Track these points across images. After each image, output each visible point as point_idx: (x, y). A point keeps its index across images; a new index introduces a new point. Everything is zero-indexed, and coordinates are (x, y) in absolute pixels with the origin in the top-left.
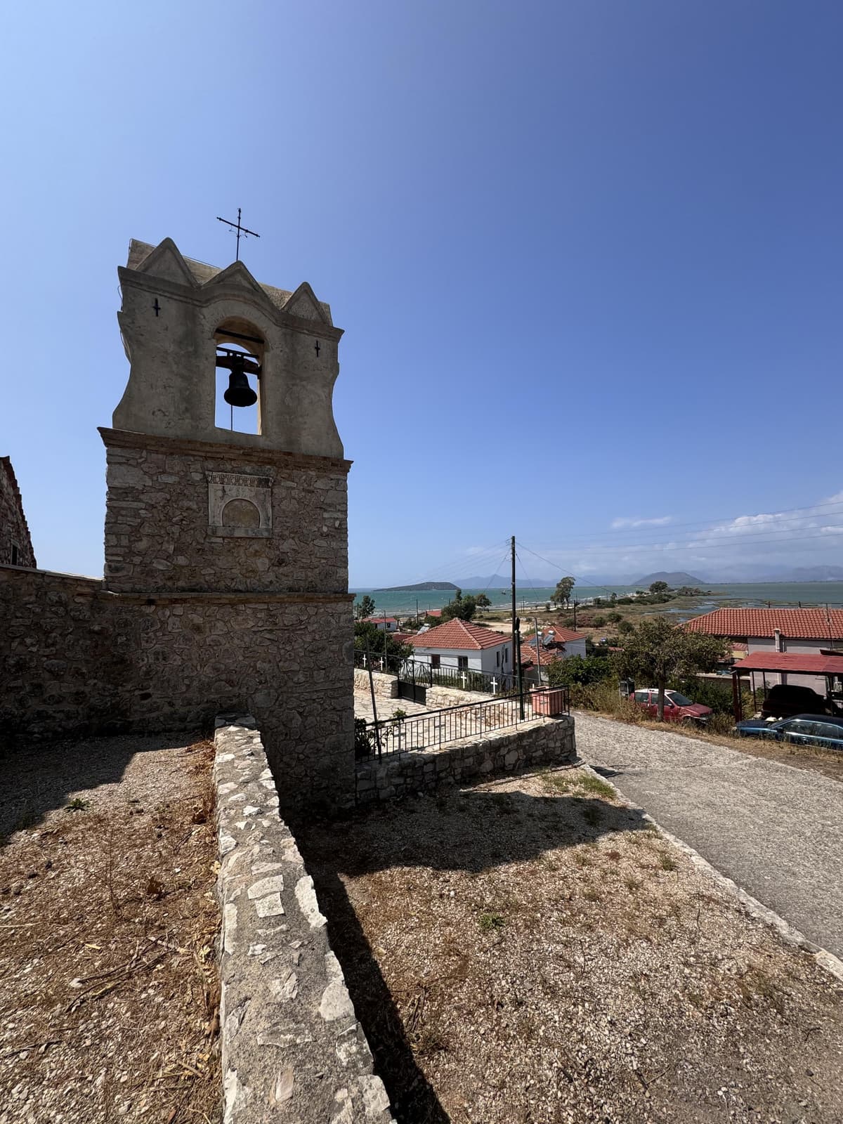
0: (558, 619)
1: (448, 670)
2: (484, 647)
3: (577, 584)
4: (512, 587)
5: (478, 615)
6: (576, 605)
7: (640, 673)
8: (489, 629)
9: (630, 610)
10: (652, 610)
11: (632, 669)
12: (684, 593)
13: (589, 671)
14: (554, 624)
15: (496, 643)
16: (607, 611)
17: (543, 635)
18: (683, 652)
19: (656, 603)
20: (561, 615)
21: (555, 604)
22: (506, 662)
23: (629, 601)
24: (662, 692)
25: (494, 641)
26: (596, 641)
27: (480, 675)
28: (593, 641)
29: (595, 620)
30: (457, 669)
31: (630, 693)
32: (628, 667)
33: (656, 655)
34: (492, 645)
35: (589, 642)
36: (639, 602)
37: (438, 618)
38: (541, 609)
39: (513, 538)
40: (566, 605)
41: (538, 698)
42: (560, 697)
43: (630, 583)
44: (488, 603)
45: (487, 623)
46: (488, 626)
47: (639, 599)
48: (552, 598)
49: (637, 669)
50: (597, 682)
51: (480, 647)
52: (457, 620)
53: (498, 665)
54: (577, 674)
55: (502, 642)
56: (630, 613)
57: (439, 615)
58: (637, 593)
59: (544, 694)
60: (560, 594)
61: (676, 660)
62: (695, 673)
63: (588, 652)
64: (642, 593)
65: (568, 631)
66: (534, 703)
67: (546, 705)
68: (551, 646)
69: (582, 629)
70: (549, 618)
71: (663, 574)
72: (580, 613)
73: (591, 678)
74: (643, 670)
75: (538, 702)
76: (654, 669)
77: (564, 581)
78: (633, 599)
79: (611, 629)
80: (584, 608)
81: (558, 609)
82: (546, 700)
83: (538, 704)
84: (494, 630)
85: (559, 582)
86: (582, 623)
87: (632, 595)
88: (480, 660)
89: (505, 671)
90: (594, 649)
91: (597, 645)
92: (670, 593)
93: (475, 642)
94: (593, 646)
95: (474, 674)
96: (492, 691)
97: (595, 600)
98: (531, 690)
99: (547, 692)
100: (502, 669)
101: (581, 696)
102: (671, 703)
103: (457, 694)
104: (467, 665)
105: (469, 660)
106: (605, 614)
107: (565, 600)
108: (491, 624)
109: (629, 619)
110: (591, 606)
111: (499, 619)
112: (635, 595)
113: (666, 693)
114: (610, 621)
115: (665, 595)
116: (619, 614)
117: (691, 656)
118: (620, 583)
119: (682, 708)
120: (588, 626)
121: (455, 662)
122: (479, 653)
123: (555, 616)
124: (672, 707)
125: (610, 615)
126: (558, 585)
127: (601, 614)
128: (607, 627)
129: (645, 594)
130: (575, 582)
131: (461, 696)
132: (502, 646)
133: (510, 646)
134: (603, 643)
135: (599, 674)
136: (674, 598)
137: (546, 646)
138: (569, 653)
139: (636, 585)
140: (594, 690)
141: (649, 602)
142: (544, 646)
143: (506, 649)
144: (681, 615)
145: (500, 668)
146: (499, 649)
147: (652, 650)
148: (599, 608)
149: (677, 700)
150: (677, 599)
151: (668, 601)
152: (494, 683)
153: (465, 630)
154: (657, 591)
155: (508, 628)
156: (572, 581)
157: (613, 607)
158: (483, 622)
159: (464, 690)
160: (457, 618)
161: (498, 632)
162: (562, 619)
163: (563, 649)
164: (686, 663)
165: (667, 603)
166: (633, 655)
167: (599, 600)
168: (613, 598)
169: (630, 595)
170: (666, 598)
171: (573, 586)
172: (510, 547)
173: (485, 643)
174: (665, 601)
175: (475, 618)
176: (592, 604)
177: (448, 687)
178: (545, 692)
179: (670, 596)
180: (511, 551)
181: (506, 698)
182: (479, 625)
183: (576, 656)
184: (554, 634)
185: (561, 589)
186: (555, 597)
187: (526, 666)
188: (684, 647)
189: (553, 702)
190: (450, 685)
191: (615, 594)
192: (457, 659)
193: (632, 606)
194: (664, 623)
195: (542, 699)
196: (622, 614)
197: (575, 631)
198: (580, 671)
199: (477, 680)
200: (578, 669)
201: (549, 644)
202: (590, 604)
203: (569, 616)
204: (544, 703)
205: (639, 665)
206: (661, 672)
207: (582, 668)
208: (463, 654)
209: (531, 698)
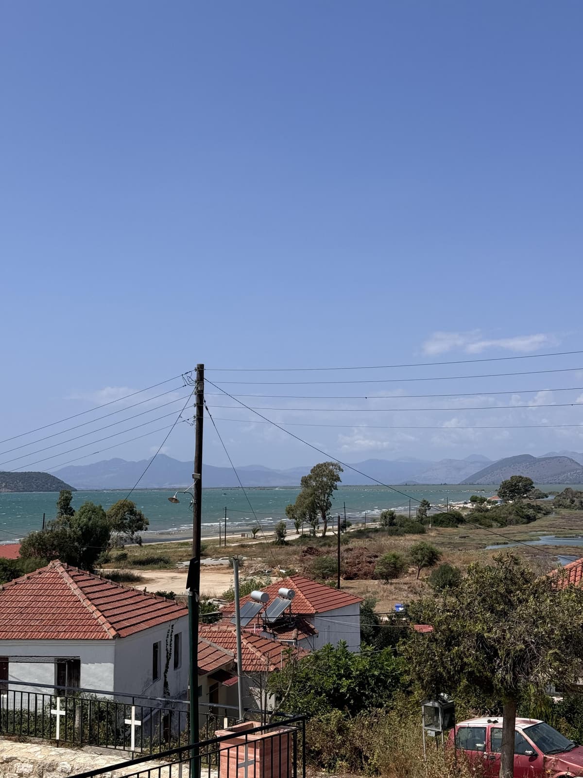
0: (302, 561)
1: (25, 697)
2: (123, 633)
3: (346, 479)
4: (192, 485)
5: (114, 553)
6: (343, 526)
7: (464, 682)
8: (140, 588)
9: (457, 539)
10: (501, 540)
11: (449, 673)
12: (568, 502)
13: (363, 679)
14: (291, 574)
15: (153, 623)
16: (410, 541)
17: (265, 599)
18: (552, 631)
19: (511, 523)
20: (310, 551)
21: (297, 526)
22: (176, 665)
23: (456, 519)
24: (510, 723)
25: (148, 617)
26: (384, 610)
27: (108, 702)
28: (377, 609)
29: (383, 563)
30: (51, 691)
31: (445, 728)
32: (440, 669)
33: (498, 641)
34: (143, 626)
35: (367, 613)
36: (476, 520)
37: (12, 562)
38: (266, 538)
39: (201, 369)
40: (322, 528)
41: (233, 752)
42: (284, 746)
43: (456, 478)
44: (139, 523)
45: (136, 573)
46: (139, 580)
47: (477, 514)
48: (290, 512)
49: (459, 672)
50: (380, 706)
51: (113, 633)
52: (58, 567)
53: (155, 676)
54: (337, 690)
55: (169, 617)
56: (455, 546)
57: (14, 555)
58: (474, 500)
59: (247, 743)
60: (307, 501)
61: (538, 649)
62: (576, 679)
63: (364, 636)
64: (482, 501)
65: (323, 588)
66: (223, 765)
67: (251, 768)
68: (282, 625)
69: (355, 583)
70: (281, 557)
71: (527, 459)
72: (350, 546)
73: (368, 697)
74: (471, 674)
75: (233, 761)
76: (493, 672)
77: (320, 471)
78: (464, 514)
79: (416, 582)
80: (360, 534)
81: (304, 536)
82: (251, 756)
83: (233, 766)
84: (152, 588)
85: (308, 473)
86: (355, 570)
87: (462, 506)
88: (111, 666)
89: (172, 689)
90: (377, 629)
91: (386, 619)
92: (539, 502)
93: (102, 620)
94: (376, 622)
95: (94, 701)
96: (126, 742)
97: (384, 516)
98: (219, 733)
99: (257, 736)
100: (166, 684)
101: (344, 742)
102: (530, 748)
103: (39, 757)
104: (78, 679)
105: (83, 666)
106: (404, 549)
107: (319, 516)
108: (147, 574)
109: (455, 559)
110: (376, 531)
111: (167, 562)
112: (469, 505)
113: (521, 725)
114: (413, 563)
115: (530, 506)
116: (434, 546)
117: (568, 639)
118: (439, 477)
119: (553, 758)
120: (367, 575)
121: (47, 673)
122: (109, 649)
123: (295, 553)
124: (534, 756)
125: (415, 551)
126: (305, 481)
127: (396, 547)
128: (407, 579)
129: (489, 502)
130: (341, 475)
131: (48, 762)
132: (167, 627)
133: (183, 627)
134: (398, 615)
135: (386, 688)
136: (547, 513)
137: (271, 625)
138: (321, 643)
139: (470, 482)
140: (371, 725)
141: (496, 520)
142: (267, 625)
143: (177, 636)
144: (561, 551)
145: (160, 683)
146: (160, 636)
147: (490, 630)
148: (392, 533)
149: (543, 739)
150: (552, 516)
151: (534, 519)
152: (133, 722)
153: (77, 592)
154: (512, 498)
155: (178, 584)
156: (336, 472)
157: (422, 532)
158: (127, 571)
159: (58, 744)
160: (57, 563)
161: (160, 594)
162: (312, 559)
163: (310, 632)
164: (556, 657)
165: (532, 524)
166: (452, 640)
167: (392, 516)
168: (422, 512)
169: (457, 506)
170: (531, 512)
171: (338, 483)
172: (192, 389)
173: (126, 623)
174: (530, 519)
175: (107, 561)
176: (377, 525)
177: (24, 741)
178: (251, 737)
179: (538, 509)
180: (194, 400)
181: (158, 757)
182: (115, 578)
183: (335, 646)
184: (291, 595)
185: (309, 491)
186: (296, 507)
187: (222, 674)
188: (554, 620)
189: (268, 759)
190: (29, 733)
191: (426, 504)
192: (51, 668)
193: (462, 529)
194: (516, 567)
195: (242, 754)
196: (440, 549)
197: (339, 587)
198: (345, 682)
199: (101, 718)
200: (340, 677)
201: (279, 622)
202: (371, 525)
203: (328, 552)
204: (246, 765)
205: (464, 665)
206: (508, 677)
207: (348, 677)
208: (68, 651)
209: (217, 751)
